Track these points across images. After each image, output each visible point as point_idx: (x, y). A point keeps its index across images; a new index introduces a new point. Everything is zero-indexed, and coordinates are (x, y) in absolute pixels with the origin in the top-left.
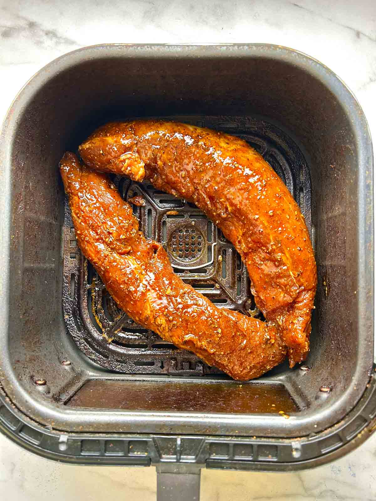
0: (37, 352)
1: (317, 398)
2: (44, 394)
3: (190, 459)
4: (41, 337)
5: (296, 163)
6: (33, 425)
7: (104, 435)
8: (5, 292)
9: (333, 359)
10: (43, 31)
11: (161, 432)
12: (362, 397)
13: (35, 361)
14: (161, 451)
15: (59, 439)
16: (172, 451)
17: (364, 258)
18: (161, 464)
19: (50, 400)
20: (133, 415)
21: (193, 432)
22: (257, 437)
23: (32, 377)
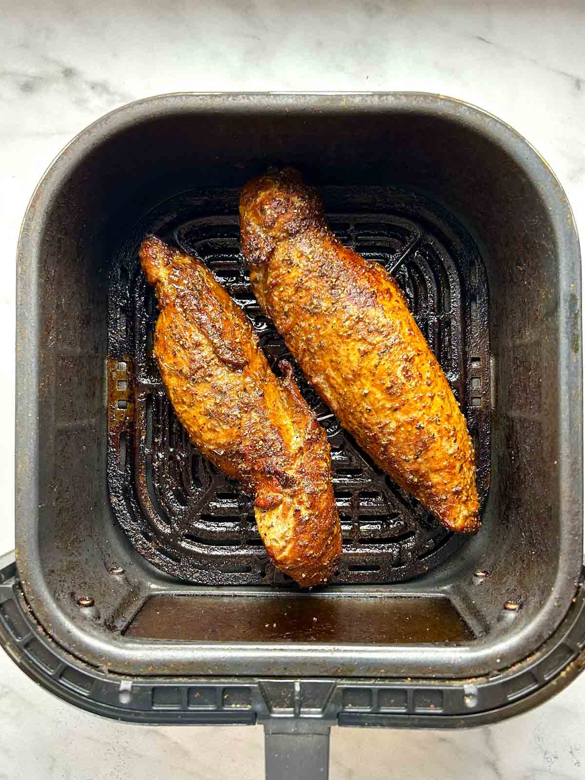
0: (76, 556)
1: (500, 619)
2: (92, 620)
3: (315, 713)
4: (79, 533)
5: (465, 258)
6: (80, 666)
7: (186, 680)
8: (32, 468)
9: (524, 561)
10: (86, 82)
11: (269, 673)
12: (566, 617)
13: (74, 570)
14: (271, 703)
15: (119, 686)
16: (288, 702)
17: (567, 412)
18: (271, 720)
19: (102, 628)
20: (228, 649)
21: (317, 673)
22: (413, 678)
23: (72, 594)
